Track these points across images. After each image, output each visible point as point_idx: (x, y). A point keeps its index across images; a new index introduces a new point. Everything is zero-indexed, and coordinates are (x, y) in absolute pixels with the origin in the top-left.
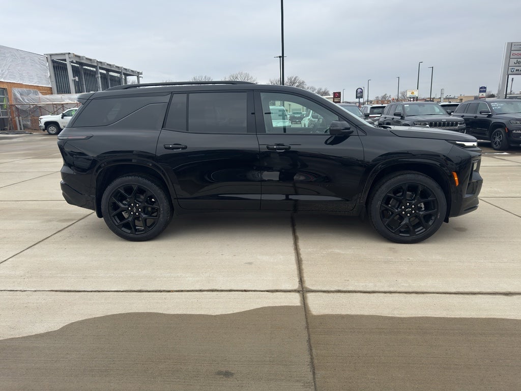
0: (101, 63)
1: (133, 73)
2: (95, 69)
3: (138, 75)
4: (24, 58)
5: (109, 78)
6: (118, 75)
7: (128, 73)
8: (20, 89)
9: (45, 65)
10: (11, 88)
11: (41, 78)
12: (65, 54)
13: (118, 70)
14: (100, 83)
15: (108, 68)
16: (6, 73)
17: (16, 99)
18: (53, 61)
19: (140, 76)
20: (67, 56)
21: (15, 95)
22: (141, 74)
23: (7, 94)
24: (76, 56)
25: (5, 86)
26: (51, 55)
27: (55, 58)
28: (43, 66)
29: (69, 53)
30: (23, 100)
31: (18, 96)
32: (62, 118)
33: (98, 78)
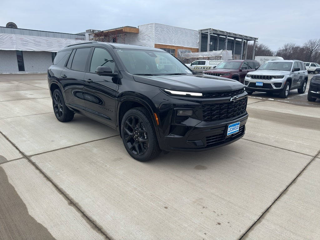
0: (230, 33)
1: (251, 39)
2: (225, 37)
3: (255, 39)
4: (187, 33)
5: (235, 42)
6: (241, 40)
7: (248, 39)
8: (181, 50)
9: (197, 36)
10: (177, 49)
11: (194, 43)
12: (208, 29)
13: (241, 37)
14: (227, 46)
15: (234, 36)
16: (176, 41)
17: (179, 55)
18: (202, 34)
19: (256, 40)
20: (209, 30)
21: (178, 53)
22: (257, 39)
23: (175, 52)
24: (214, 30)
25: (174, 48)
26: (201, 30)
27: (203, 32)
28: (196, 37)
29: (210, 29)
30: (181, 55)
31: (180, 53)
32: (191, 65)
33: (226, 42)
